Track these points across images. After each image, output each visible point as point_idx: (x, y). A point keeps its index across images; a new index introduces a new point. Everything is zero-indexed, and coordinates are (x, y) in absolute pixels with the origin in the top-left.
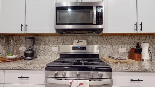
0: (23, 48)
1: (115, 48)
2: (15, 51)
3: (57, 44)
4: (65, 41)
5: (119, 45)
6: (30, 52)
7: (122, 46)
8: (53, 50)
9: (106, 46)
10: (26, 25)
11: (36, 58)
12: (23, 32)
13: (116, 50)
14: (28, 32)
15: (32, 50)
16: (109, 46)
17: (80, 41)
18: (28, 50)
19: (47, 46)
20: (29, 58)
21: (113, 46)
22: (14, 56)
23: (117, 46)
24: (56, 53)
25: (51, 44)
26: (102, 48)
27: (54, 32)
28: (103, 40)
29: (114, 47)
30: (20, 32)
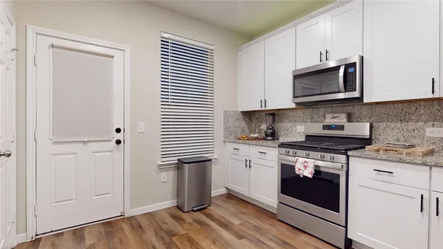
0: (264, 127)
1: (413, 127)
2: (257, 131)
3: (303, 121)
4: (315, 116)
5: (426, 122)
6: (270, 131)
7: (435, 123)
8: (298, 131)
9: (393, 125)
10: (265, 101)
11: (278, 139)
12: (263, 108)
13: (416, 132)
14: (268, 108)
15: (273, 128)
16: (399, 125)
17: (335, 115)
18: (268, 128)
19: (290, 124)
20: (269, 138)
21: (410, 124)
22: (256, 135)
23: (420, 124)
24: (302, 134)
25: (295, 121)
26: (382, 127)
27: (294, 106)
28: (384, 112)
29: (411, 126)
30: (261, 109)
